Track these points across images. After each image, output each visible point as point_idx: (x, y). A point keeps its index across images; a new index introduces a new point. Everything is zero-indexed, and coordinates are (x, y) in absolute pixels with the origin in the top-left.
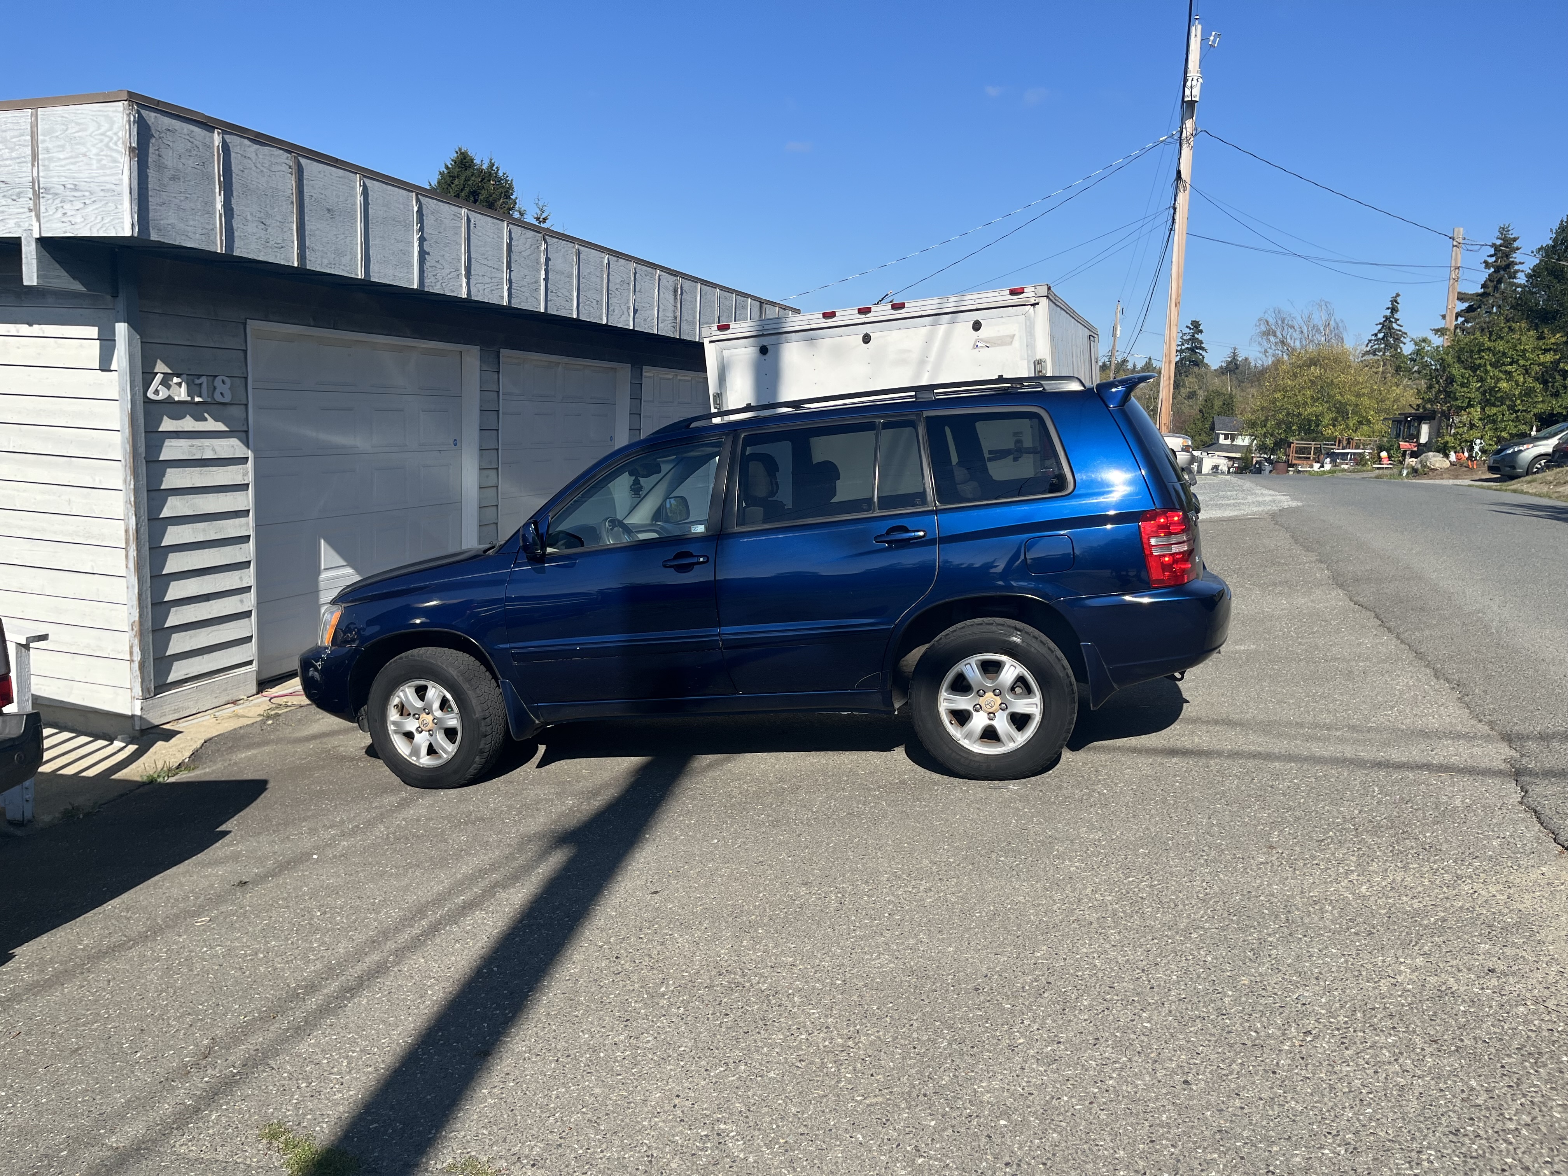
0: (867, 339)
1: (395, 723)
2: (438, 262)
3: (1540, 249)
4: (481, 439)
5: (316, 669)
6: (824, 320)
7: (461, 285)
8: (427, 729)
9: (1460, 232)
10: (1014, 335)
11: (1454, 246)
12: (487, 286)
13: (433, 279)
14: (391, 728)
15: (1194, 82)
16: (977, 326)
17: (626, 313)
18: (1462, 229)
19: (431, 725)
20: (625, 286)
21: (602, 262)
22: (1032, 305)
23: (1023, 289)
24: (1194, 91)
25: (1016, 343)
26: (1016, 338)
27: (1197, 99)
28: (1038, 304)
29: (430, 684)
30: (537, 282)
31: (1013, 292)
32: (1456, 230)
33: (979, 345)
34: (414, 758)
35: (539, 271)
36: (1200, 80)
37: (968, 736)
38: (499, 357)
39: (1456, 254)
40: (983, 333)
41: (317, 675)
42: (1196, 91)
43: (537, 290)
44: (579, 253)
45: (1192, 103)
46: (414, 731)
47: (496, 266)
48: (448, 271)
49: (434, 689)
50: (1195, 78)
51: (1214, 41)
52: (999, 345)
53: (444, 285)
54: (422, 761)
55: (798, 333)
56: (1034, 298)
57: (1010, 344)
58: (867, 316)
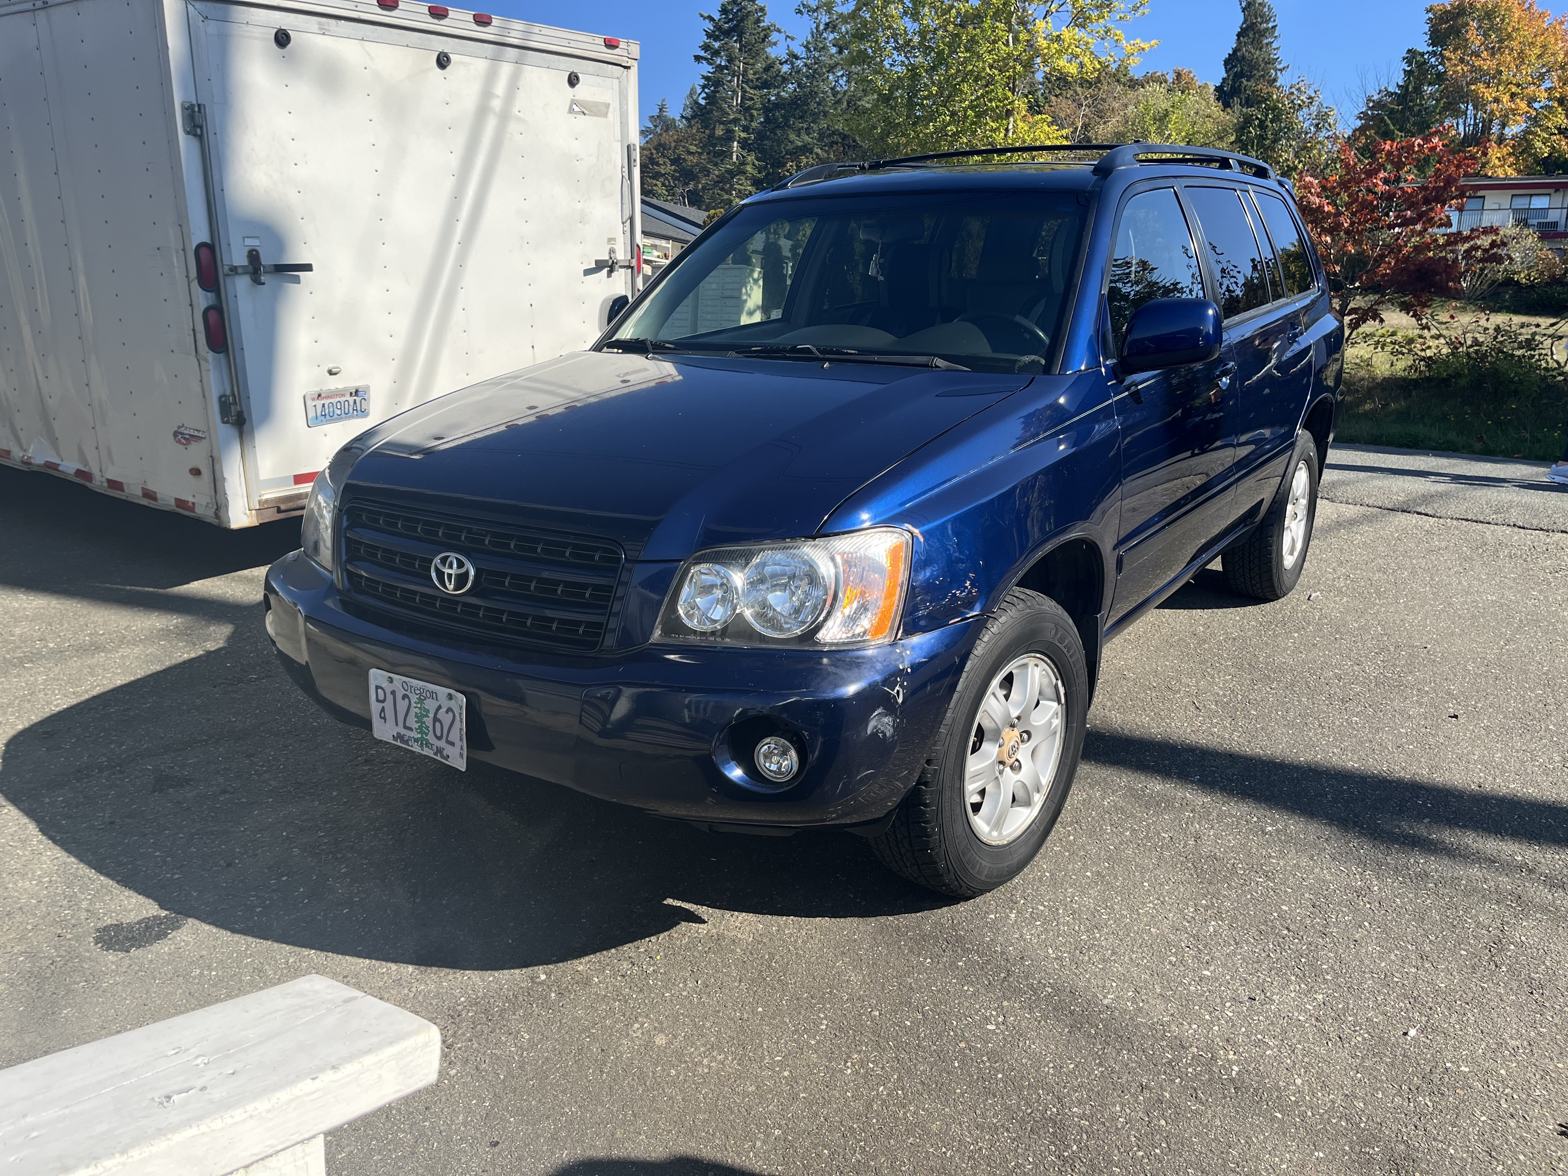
0: (443, 61)
5: (890, 707)
10: (608, 105)
16: (573, 80)
22: (624, 67)
23: (617, 41)
25: (610, 116)
26: (610, 109)
28: (630, 68)
31: (607, 43)
33: (576, 108)
40: (582, 91)
41: (887, 724)
52: (595, 115)
55: (339, 22)
56: (626, 59)
57: (605, 115)
58: (442, 22)
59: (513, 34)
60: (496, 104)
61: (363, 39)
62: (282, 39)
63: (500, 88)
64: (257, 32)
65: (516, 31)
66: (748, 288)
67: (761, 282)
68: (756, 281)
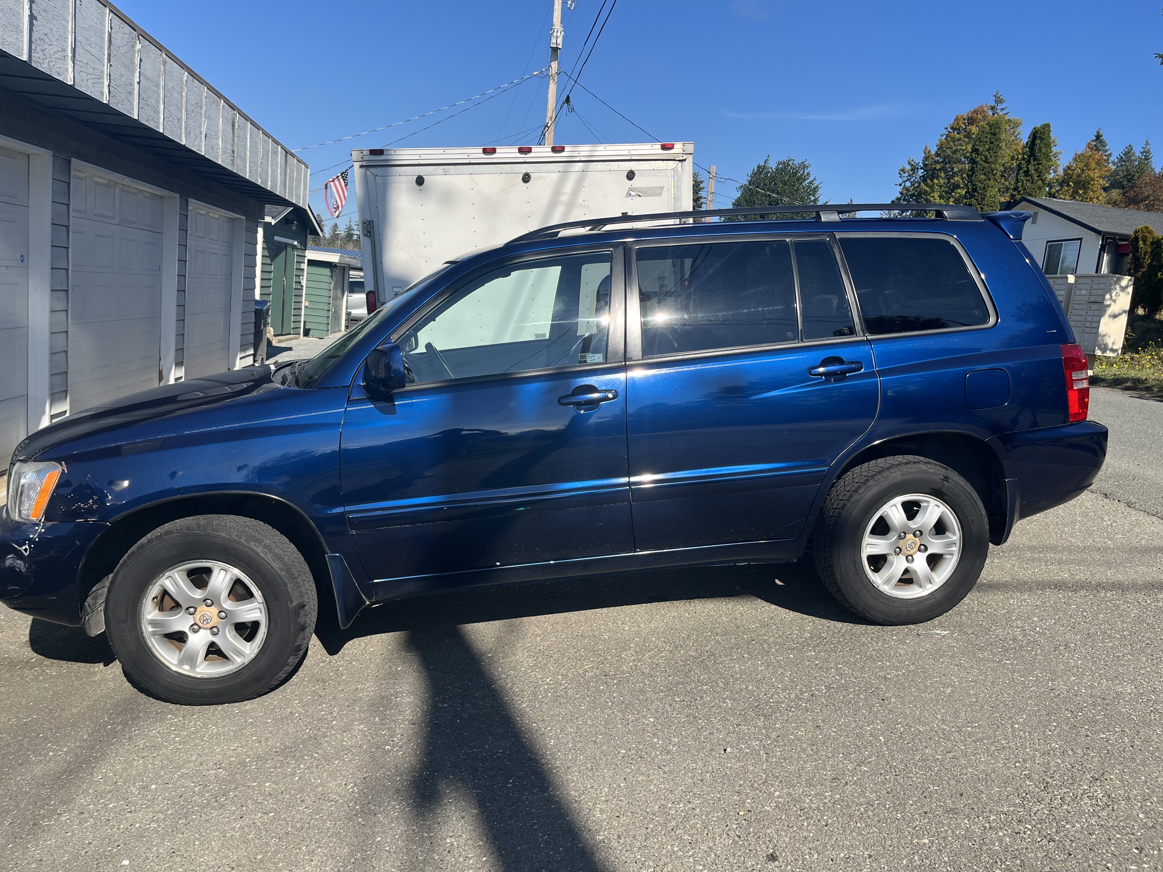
0: (526, 178)
1: (154, 623)
2: (46, 35)
3: (741, 187)
4: (53, 256)
5: (19, 555)
6: (484, 156)
7: (67, 70)
8: (210, 626)
9: (714, 169)
10: (663, 187)
11: (710, 178)
12: (90, 77)
13: (41, 55)
14: (147, 629)
15: (559, 34)
16: (631, 175)
17: (199, 137)
18: (715, 167)
19: (215, 621)
20: (198, 109)
21: (182, 78)
22: (680, 161)
23: (673, 145)
24: (558, 39)
25: (665, 194)
26: (665, 190)
27: (560, 47)
28: (685, 160)
29: (216, 566)
30: (131, 84)
31: (664, 147)
32: (712, 167)
33: (633, 193)
34: (186, 667)
35: (133, 72)
36: (563, 33)
37: (887, 582)
38: (70, 166)
39: (712, 184)
40: (636, 182)
41: (20, 564)
42: (560, 41)
43: (131, 93)
44: (165, 63)
45: (555, 50)
46: (186, 629)
47: (97, 56)
48: (56, 49)
49: (223, 573)
50: (560, 31)
51: (571, 5)
52: (650, 195)
53: (51, 64)
54: (198, 670)
55: (456, 167)
56: (682, 155)
57: (660, 194)
58: (527, 156)
59: (582, 154)
60: (564, 198)
61: (471, 174)
62: (420, 181)
63: (568, 188)
64: (404, 179)
65: (584, 150)
66: (1113, 295)
67: (1130, 289)
68: (1123, 289)
